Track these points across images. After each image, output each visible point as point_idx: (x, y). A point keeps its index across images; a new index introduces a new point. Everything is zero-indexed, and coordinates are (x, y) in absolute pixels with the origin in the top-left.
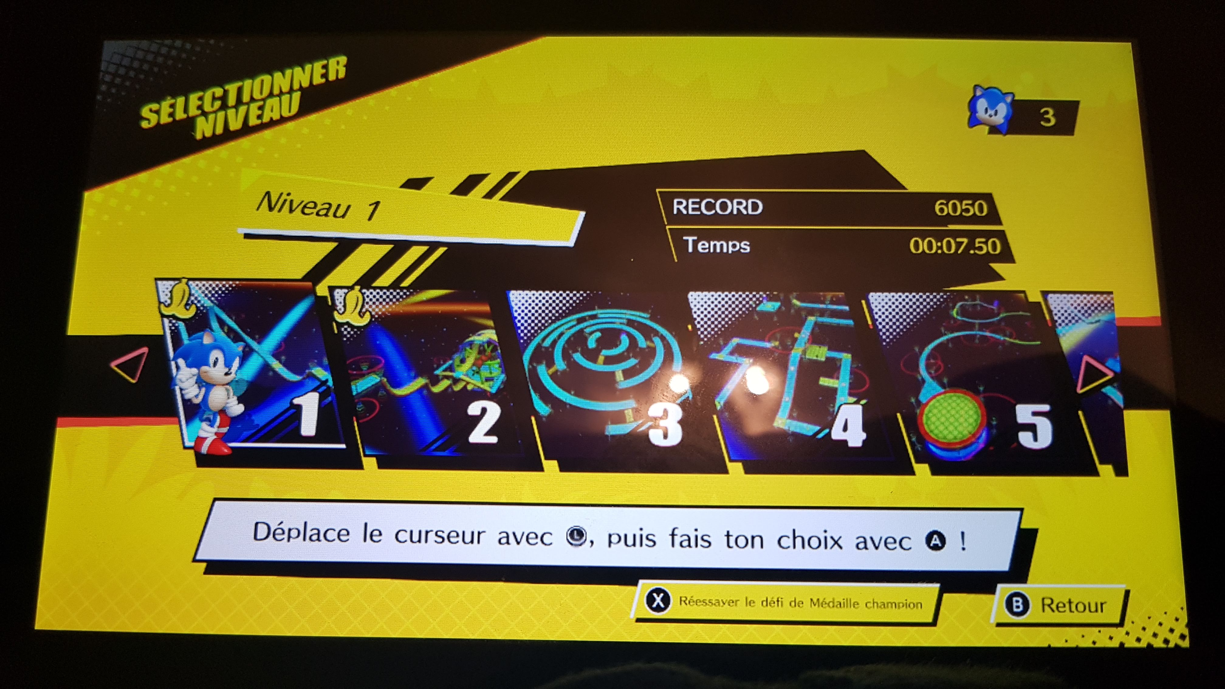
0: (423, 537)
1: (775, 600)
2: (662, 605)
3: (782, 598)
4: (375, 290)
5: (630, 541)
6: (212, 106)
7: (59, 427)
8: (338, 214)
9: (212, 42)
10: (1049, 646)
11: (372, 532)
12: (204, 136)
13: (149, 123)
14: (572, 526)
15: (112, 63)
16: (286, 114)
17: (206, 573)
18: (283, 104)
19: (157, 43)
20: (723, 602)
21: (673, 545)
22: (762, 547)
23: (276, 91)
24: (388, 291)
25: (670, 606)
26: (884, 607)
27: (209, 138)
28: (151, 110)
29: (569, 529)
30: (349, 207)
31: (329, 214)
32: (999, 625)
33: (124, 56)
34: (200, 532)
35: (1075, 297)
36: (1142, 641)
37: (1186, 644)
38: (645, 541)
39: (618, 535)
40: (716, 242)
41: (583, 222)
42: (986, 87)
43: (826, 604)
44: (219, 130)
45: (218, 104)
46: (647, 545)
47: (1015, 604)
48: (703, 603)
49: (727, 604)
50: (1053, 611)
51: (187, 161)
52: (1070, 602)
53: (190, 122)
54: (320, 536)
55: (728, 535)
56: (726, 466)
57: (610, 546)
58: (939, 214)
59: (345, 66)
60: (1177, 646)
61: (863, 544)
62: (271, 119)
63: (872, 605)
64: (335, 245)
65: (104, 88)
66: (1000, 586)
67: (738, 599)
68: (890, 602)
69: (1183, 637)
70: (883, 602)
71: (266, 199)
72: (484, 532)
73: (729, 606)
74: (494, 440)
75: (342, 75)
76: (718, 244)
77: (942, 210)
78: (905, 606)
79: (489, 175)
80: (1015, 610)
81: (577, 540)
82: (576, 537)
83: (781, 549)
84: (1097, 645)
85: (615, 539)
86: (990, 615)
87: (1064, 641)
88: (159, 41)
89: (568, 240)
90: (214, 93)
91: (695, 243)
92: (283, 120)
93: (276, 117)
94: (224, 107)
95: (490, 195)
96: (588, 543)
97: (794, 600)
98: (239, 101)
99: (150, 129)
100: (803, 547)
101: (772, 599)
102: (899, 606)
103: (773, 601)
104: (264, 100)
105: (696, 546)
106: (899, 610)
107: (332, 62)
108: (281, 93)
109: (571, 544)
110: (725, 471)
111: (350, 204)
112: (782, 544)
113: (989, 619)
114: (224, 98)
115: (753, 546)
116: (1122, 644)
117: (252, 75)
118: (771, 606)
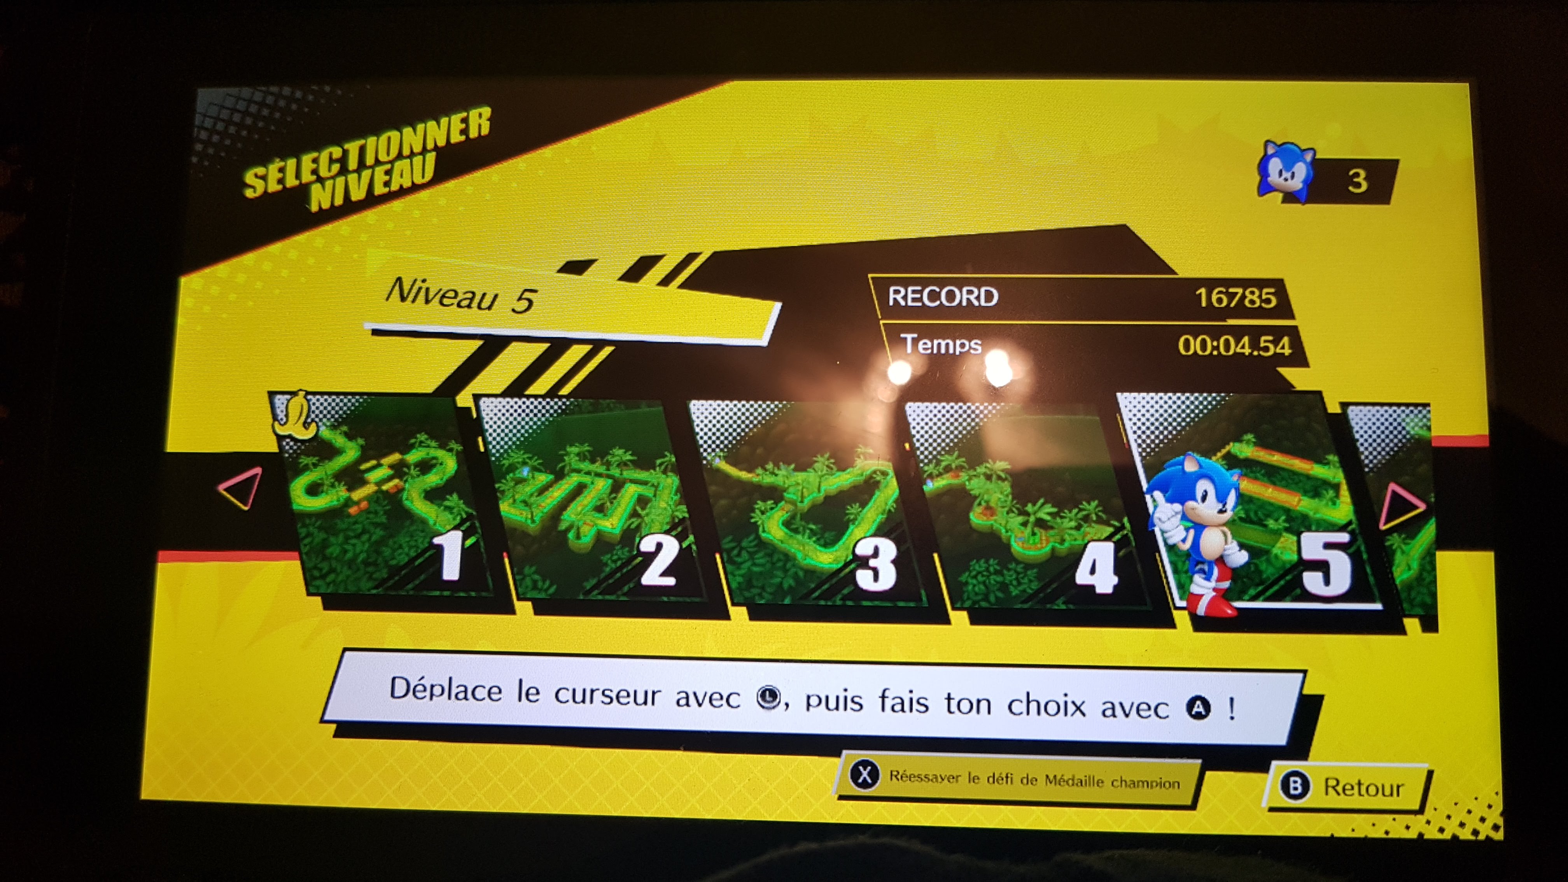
0: (588, 696)
1: (1004, 776)
2: (869, 781)
3: (1012, 774)
4: (528, 399)
5: (832, 705)
6: (330, 170)
7: (161, 562)
8: (484, 305)
9: (327, 89)
10: (1332, 835)
11: (528, 691)
12: (320, 208)
13: (255, 192)
14: (764, 685)
15: (209, 117)
16: (418, 180)
17: (335, 736)
18: (414, 167)
19: (261, 91)
20: (942, 778)
21: (883, 709)
22: (989, 712)
23: (406, 152)
24: (544, 400)
25: (879, 782)
26: (1134, 787)
27: (326, 210)
28: (256, 176)
29: (761, 689)
30: (496, 296)
31: (473, 305)
32: (1272, 810)
33: (223, 107)
34: (328, 689)
35: (1382, 410)
36: (1445, 832)
37: (1499, 836)
38: (850, 704)
39: (818, 697)
40: (940, 341)
41: (779, 315)
42: (1279, 143)
43: (1064, 781)
44: (339, 201)
45: (336, 167)
46: (852, 709)
47: (1292, 785)
48: (917, 778)
49: (946, 781)
50: (1338, 794)
51: (301, 238)
52: (1360, 784)
53: (303, 191)
54: (468, 693)
55: (949, 698)
56: (947, 615)
57: (808, 709)
58: (1216, 305)
59: (489, 120)
60: (1488, 838)
61: (1110, 710)
62: (401, 186)
63: (1119, 783)
64: (481, 343)
65: (199, 147)
66: (1275, 764)
67: (958, 774)
68: (1141, 781)
69: (1496, 828)
70: (1133, 781)
71: (397, 288)
72: (660, 691)
73: (948, 783)
74: (671, 581)
75: (485, 131)
76: (943, 343)
77: (1220, 301)
78: (1159, 786)
79: (665, 258)
80: (1292, 792)
81: (769, 702)
82: (768, 698)
83: (1012, 715)
84: (1391, 836)
85: (814, 701)
86: (1262, 798)
87: (1350, 829)
88: (263, 88)
89: (761, 339)
90: (331, 154)
91: (915, 342)
92: (415, 188)
93: (407, 184)
94: (344, 171)
95: (666, 281)
96: (782, 706)
97: (1026, 776)
98: (362, 164)
99: (256, 198)
100: (1039, 713)
101: (1001, 774)
102: (1152, 786)
103: (1000, 777)
104: (392, 162)
105: (911, 710)
106: (1151, 791)
107: (474, 114)
108: (412, 154)
109: (763, 707)
110: (947, 621)
111: (496, 292)
112: (1014, 710)
113: (1260, 802)
114: (343, 160)
115: (978, 711)
116: (1421, 835)
117: (377, 131)
118: (998, 783)
